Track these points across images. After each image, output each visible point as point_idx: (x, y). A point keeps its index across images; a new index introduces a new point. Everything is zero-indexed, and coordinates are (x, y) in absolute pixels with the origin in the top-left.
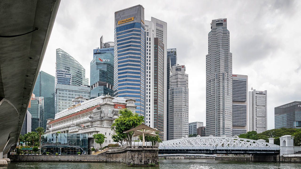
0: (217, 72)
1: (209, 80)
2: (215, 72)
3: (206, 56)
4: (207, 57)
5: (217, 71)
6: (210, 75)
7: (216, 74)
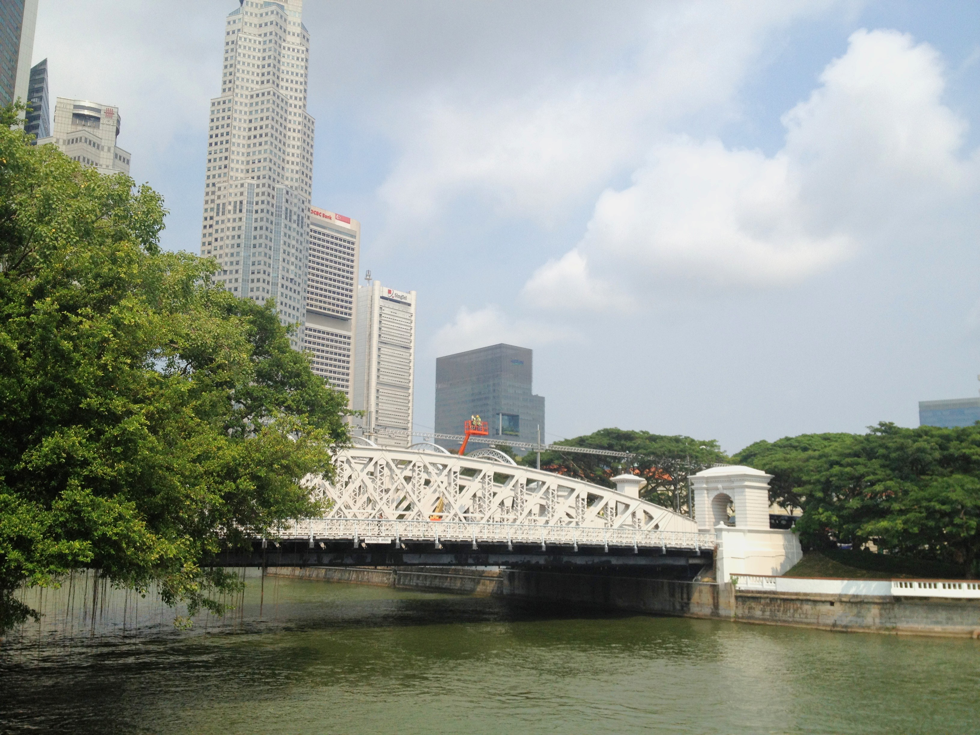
0: (253, 178)
1: (218, 205)
2: (248, 175)
3: (213, 104)
4: (217, 107)
5: (256, 174)
6: (226, 184)
7: (250, 185)
